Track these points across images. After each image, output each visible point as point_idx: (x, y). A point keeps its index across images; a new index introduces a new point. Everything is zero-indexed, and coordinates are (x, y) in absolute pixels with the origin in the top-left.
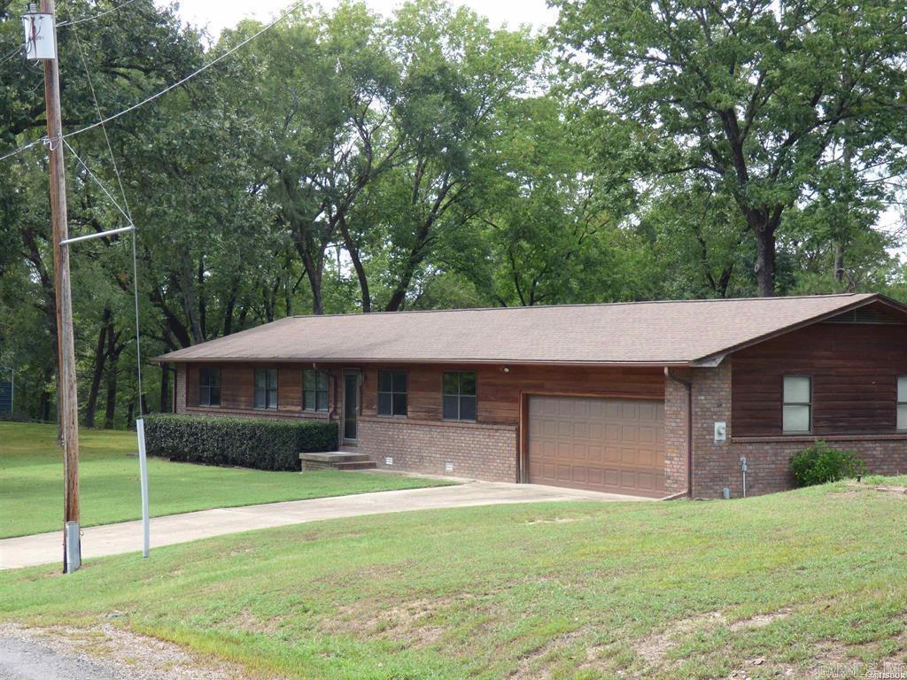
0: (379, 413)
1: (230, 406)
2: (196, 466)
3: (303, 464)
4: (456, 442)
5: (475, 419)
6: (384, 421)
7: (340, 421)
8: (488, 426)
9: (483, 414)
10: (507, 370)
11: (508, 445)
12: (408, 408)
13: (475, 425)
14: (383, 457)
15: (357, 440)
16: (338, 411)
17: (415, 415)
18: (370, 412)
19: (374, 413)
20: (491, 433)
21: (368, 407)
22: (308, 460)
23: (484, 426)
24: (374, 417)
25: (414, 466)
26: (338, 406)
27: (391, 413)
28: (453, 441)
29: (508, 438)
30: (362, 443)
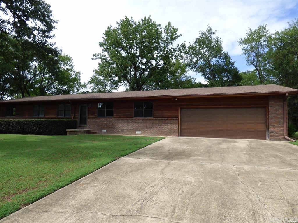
0: (98, 116)
1: (20, 116)
2: (10, 134)
3: (68, 133)
4: (143, 124)
5: (152, 116)
6: (102, 118)
7: (78, 119)
8: (162, 119)
9: (157, 115)
10: (176, 99)
11: (174, 124)
12: (114, 114)
13: (154, 119)
14: (101, 130)
15: (87, 125)
16: (76, 116)
17: (118, 116)
18: (93, 116)
19: (95, 116)
20: (164, 121)
21: (92, 115)
22: (71, 131)
23: (159, 119)
24: (96, 117)
25: (118, 132)
26: (76, 115)
27: (104, 116)
28: (141, 124)
29: (174, 122)
30: (90, 126)
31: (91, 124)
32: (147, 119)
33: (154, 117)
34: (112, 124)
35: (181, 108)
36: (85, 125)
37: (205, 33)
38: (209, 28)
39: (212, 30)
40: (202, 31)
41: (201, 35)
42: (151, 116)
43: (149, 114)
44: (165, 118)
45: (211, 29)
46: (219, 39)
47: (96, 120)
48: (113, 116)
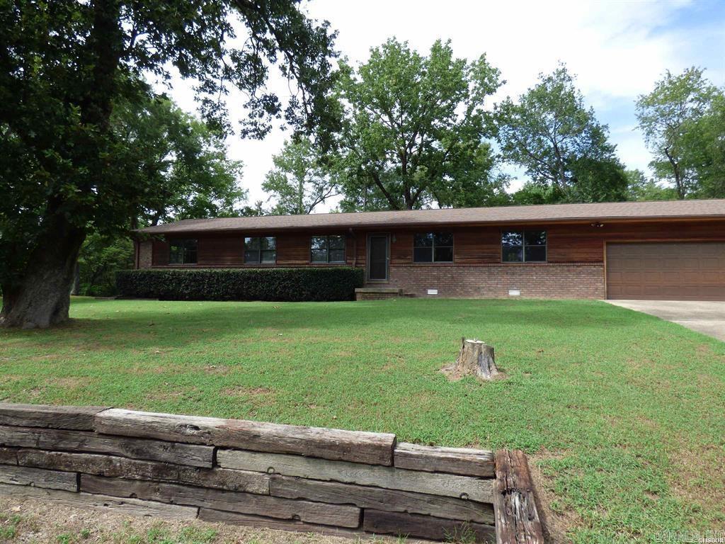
0: (416, 261)
3: (358, 296)
4: (524, 276)
5: (545, 260)
6: (427, 265)
7: (366, 268)
8: (567, 264)
9: (556, 256)
10: (602, 226)
11: (594, 275)
12: (456, 256)
13: (551, 264)
14: (425, 290)
15: (388, 280)
16: (360, 262)
17: (464, 261)
18: (402, 261)
19: (407, 261)
20: (572, 268)
21: (399, 258)
22: (367, 293)
23: (563, 264)
24: (410, 263)
25: (468, 293)
26: (360, 258)
27: (431, 261)
28: (520, 275)
29: (594, 271)
30: (396, 281)
31: (397, 276)
32: (534, 266)
33: (549, 262)
34: (453, 277)
35: (608, 244)
36: (385, 281)
37: (550, 79)
38: (561, 68)
39: (567, 73)
40: (544, 74)
41: (540, 82)
42: (543, 259)
43: (536, 255)
44: (574, 262)
45: (564, 71)
46: (576, 90)
47: (412, 269)
48: (450, 259)
